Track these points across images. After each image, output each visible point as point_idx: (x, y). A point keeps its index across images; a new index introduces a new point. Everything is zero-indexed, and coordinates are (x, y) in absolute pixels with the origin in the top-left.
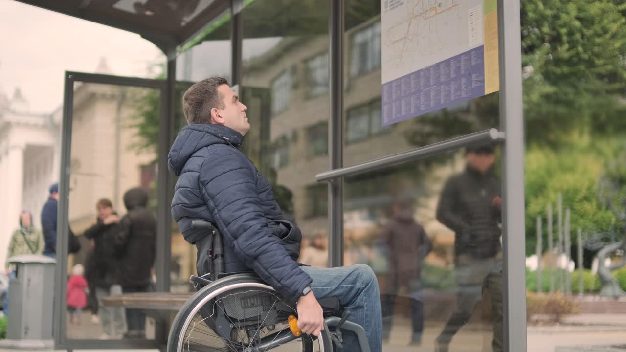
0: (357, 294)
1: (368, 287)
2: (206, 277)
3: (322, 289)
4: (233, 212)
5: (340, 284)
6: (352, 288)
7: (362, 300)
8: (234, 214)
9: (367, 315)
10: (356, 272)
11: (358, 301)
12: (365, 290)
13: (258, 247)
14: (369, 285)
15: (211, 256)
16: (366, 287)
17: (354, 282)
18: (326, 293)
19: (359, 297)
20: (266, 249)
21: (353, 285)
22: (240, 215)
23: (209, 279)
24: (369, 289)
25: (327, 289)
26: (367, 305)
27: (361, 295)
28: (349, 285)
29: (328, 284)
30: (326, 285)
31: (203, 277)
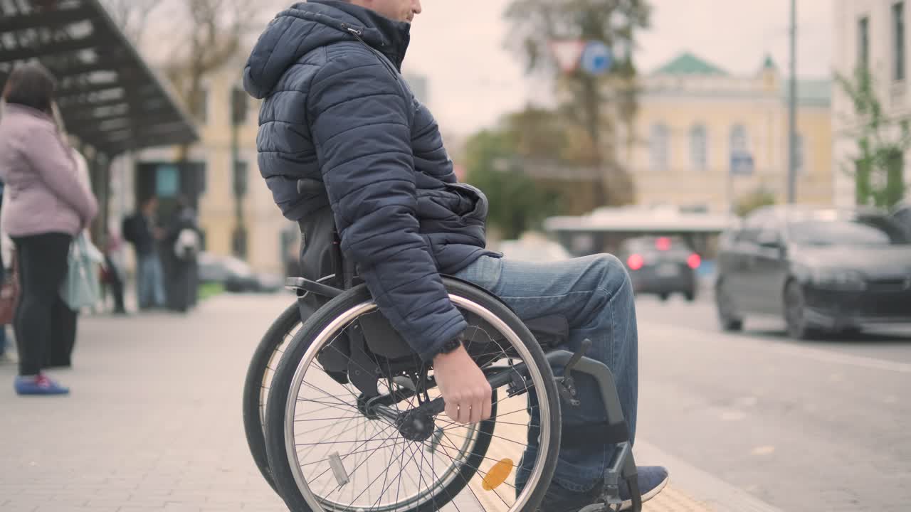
0: (600, 306)
1: (617, 293)
2: (326, 282)
3: (541, 299)
4: (350, 177)
5: (571, 290)
6: (590, 296)
7: (608, 318)
8: (350, 181)
9: (616, 343)
10: (598, 268)
11: (601, 319)
12: (614, 298)
13: (381, 248)
14: (620, 290)
15: (335, 243)
16: (613, 294)
17: (594, 286)
18: (548, 305)
19: (603, 312)
20: (396, 254)
21: (591, 292)
22: (362, 184)
23: (333, 285)
24: (619, 297)
25: (549, 298)
26: (615, 326)
27: (605, 308)
28: (587, 292)
29: (553, 289)
30: (546, 293)
31: (320, 282)
